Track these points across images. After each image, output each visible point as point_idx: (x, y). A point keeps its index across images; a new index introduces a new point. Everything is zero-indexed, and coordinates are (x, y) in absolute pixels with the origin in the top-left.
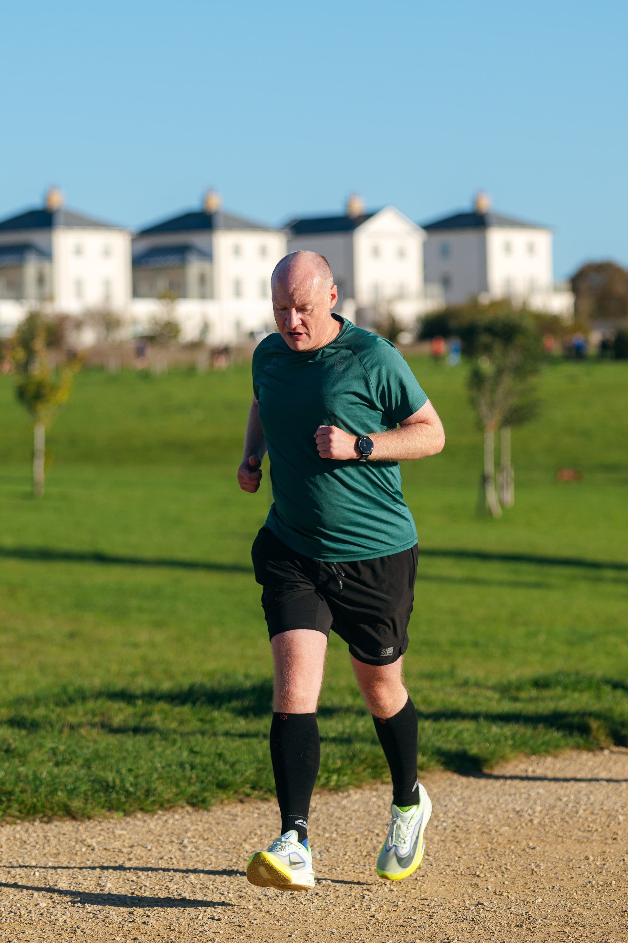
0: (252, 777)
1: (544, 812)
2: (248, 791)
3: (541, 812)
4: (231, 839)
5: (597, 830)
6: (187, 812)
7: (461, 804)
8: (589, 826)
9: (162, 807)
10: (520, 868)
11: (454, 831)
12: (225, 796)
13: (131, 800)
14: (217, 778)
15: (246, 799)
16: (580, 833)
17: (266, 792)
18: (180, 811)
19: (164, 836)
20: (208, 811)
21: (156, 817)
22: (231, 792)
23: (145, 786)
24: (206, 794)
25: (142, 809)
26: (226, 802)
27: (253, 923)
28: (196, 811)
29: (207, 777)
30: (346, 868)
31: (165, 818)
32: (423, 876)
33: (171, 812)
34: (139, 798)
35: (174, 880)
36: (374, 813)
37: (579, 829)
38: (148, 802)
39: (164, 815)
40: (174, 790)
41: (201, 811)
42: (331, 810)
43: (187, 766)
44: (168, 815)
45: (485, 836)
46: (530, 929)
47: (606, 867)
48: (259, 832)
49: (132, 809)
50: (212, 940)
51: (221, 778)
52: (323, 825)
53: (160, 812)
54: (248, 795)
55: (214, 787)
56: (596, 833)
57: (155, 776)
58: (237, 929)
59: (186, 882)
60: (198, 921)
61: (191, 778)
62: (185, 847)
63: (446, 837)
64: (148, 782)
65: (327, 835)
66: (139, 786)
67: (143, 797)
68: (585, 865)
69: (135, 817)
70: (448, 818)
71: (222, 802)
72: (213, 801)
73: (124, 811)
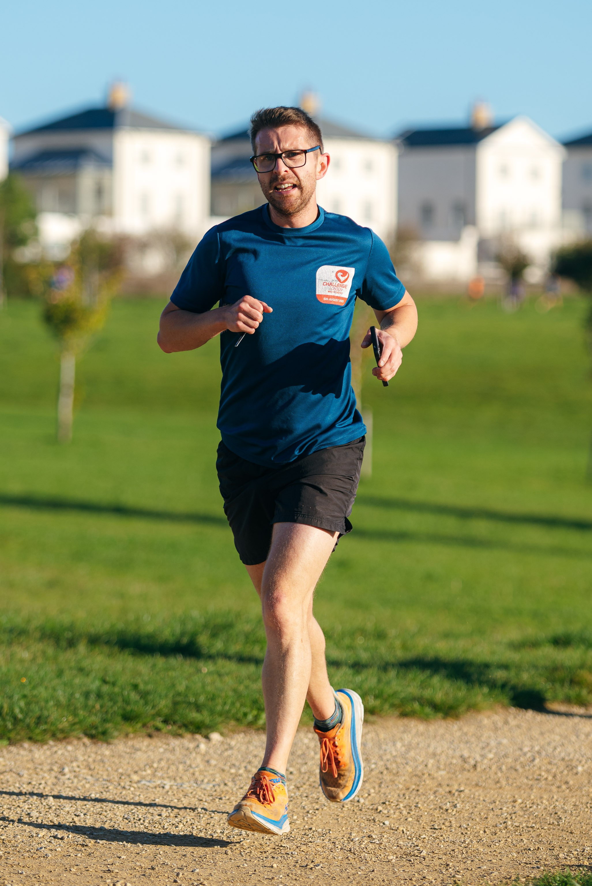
0: (166, 711)
1: (496, 759)
2: (160, 725)
3: (491, 760)
4: (120, 771)
5: (546, 779)
6: (84, 744)
7: (403, 749)
8: (540, 775)
9: (54, 736)
10: (432, 807)
11: (382, 773)
12: (130, 729)
13: (19, 728)
14: (124, 709)
15: (155, 733)
16: (525, 781)
17: (180, 727)
18: (75, 742)
19: (45, 764)
20: (108, 743)
21: (45, 747)
22: (139, 725)
23: (38, 713)
24: (109, 725)
25: (30, 739)
26: (131, 735)
27: (99, 843)
28: (95, 743)
29: (112, 707)
30: (232, 798)
31: (55, 749)
32: (317, 809)
33: (64, 743)
34: (28, 726)
35: (29, 801)
36: (299, 752)
37: (527, 778)
38: (38, 731)
39: (56, 746)
40: (71, 718)
41: (100, 744)
42: (251, 748)
43: (93, 697)
44: (60, 746)
45: (414, 779)
46: (410, 861)
47: (531, 810)
48: (155, 765)
49: (19, 737)
50: (46, 856)
51: (129, 708)
52: (234, 762)
53: (51, 743)
54: (158, 729)
55: (119, 719)
56: (543, 782)
57: (51, 703)
58: (79, 848)
59: (42, 804)
60: (37, 839)
61: (93, 707)
62: (64, 775)
63: (370, 778)
64: (41, 710)
65: (233, 771)
66: (31, 714)
67: (32, 725)
68: (508, 808)
69: (21, 746)
70: (382, 760)
71: (127, 735)
72: (116, 734)
73: (9, 739)
